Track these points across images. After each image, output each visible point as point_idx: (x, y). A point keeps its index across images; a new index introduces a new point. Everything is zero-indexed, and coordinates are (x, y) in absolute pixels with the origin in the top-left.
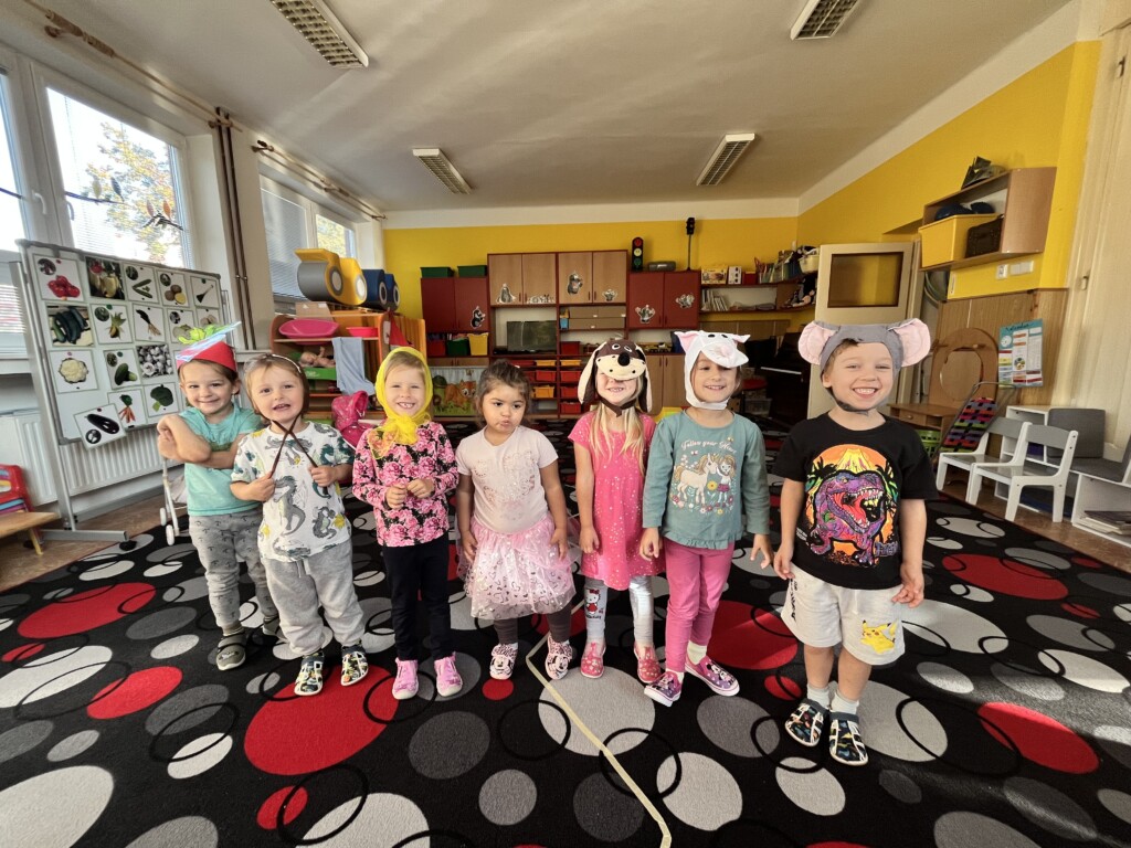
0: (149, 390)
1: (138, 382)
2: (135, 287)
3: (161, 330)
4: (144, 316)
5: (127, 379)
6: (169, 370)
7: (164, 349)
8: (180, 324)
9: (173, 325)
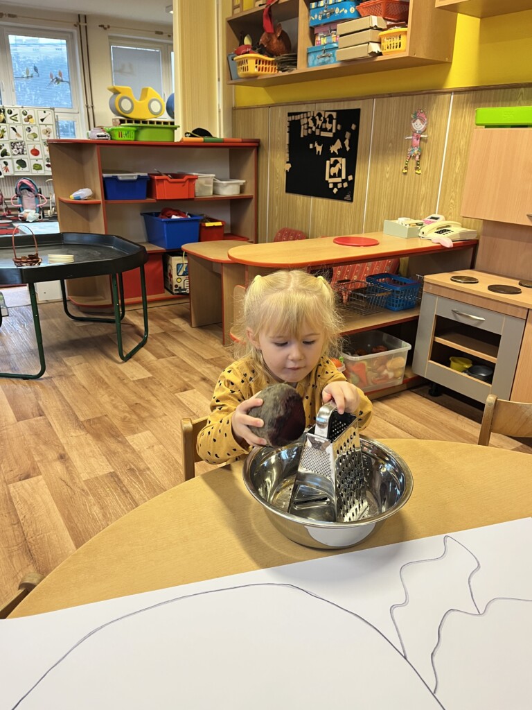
0: (15, 161)
1: (10, 157)
2: (11, 118)
3: (22, 135)
4: (14, 129)
5: (6, 155)
6: (25, 153)
7: (23, 143)
8: (31, 132)
9: (27, 133)
